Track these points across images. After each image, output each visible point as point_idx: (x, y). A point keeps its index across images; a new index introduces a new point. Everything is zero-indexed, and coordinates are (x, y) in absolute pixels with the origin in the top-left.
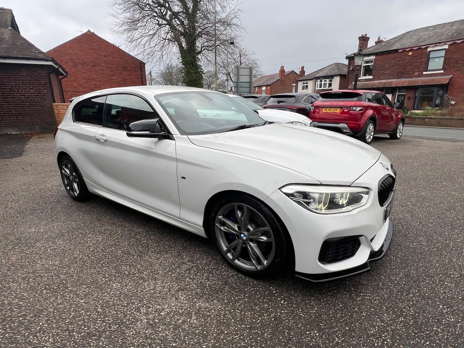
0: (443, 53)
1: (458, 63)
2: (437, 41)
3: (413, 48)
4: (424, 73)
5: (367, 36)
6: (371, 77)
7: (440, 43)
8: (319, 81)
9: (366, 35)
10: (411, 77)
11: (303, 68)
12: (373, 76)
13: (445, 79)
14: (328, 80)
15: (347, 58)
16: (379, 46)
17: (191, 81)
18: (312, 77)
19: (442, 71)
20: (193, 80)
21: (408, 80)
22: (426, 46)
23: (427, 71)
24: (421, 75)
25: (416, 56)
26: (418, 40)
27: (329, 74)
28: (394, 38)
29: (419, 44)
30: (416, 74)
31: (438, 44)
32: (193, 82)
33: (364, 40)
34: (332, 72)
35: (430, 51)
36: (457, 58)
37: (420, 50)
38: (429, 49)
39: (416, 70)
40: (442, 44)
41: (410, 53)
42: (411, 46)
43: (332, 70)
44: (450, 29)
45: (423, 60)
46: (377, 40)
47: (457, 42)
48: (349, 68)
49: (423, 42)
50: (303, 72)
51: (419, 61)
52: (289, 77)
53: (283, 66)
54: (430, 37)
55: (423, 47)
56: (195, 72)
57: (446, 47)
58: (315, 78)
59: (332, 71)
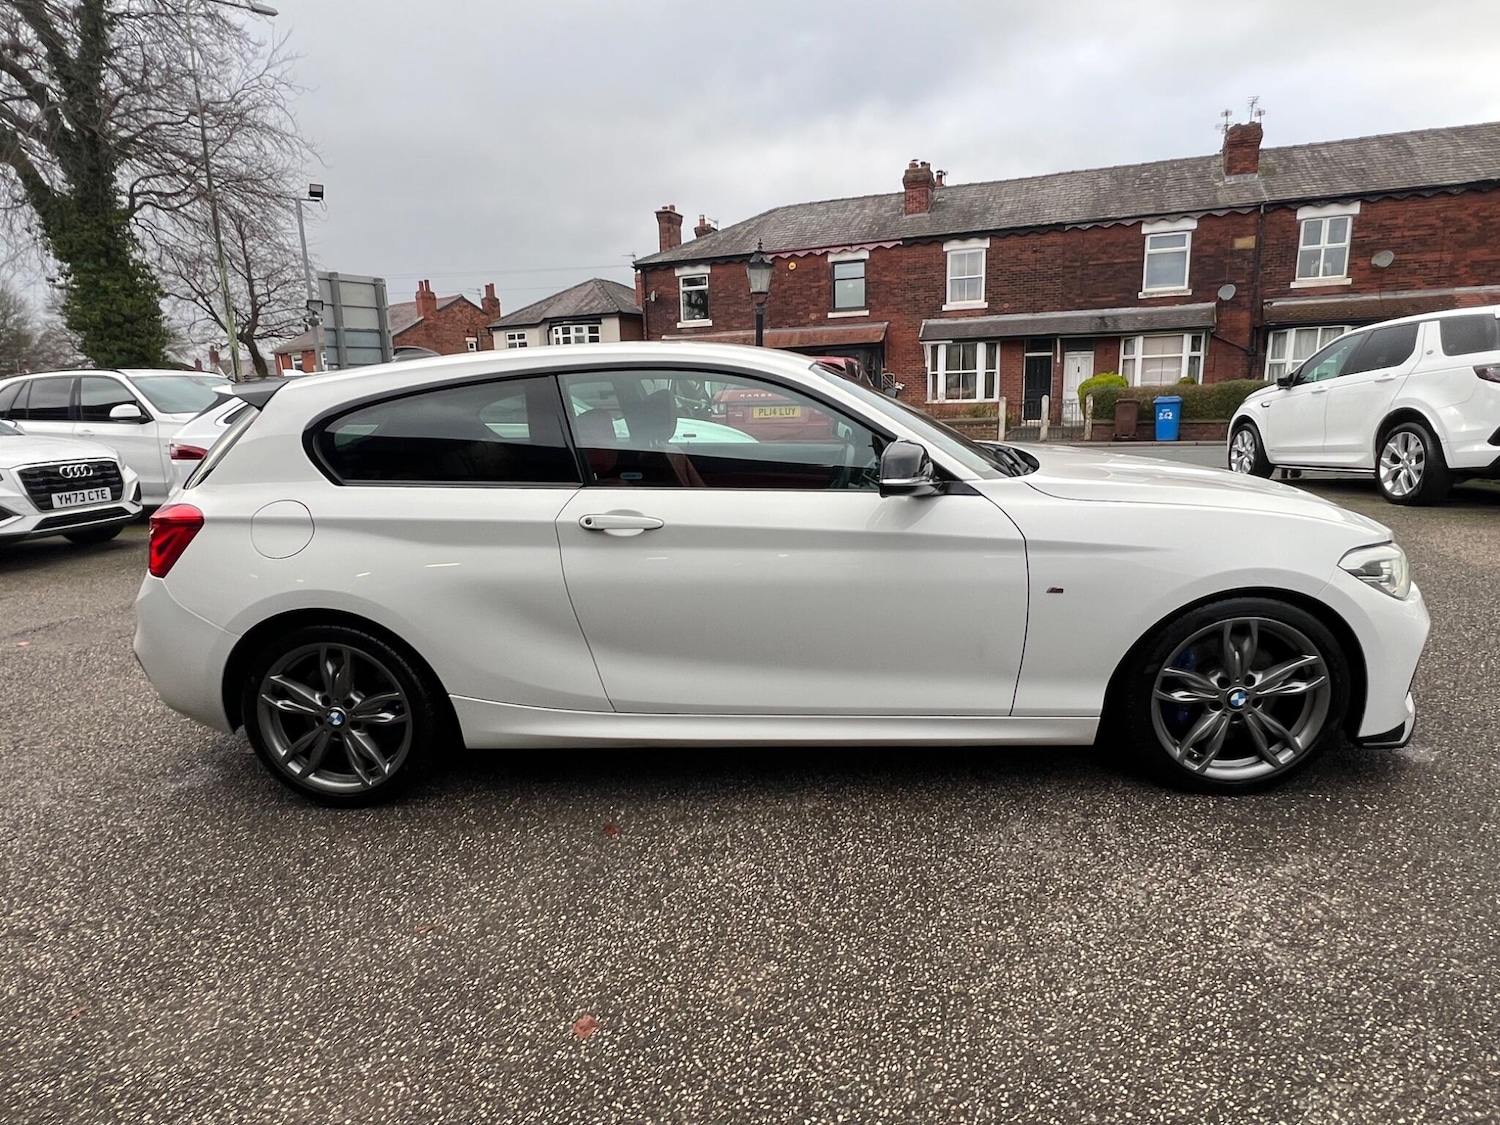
0: (860, 269)
1: (894, 295)
2: (842, 240)
3: (797, 253)
4: (830, 315)
5: (677, 211)
6: (709, 322)
7: (851, 245)
8: (560, 329)
9: (673, 207)
10: (804, 325)
11: (490, 288)
12: (714, 319)
13: (875, 331)
14: (585, 328)
15: (637, 267)
16: (713, 241)
17: (108, 323)
18: (533, 318)
19: (867, 313)
20: (120, 319)
21: (797, 331)
22: (824, 251)
23: (834, 310)
24: (823, 321)
25: (806, 273)
26: (800, 233)
27: (586, 311)
28: (742, 223)
29: (807, 245)
30: (813, 317)
31: (848, 248)
32: (119, 325)
33: (669, 220)
34: (593, 304)
35: (834, 263)
36: (890, 282)
37: (811, 259)
38: (831, 259)
39: (812, 307)
40: (855, 248)
41: (792, 266)
42: (791, 247)
43: (590, 297)
44: (858, 215)
45: (823, 283)
46: (698, 225)
47: (884, 244)
48: (647, 295)
49: (813, 238)
50: (492, 302)
51: (813, 284)
52: (454, 317)
53: (427, 281)
54: (825, 230)
55: (818, 252)
56: (124, 289)
57: (865, 255)
58: (545, 320)
59: (592, 301)
